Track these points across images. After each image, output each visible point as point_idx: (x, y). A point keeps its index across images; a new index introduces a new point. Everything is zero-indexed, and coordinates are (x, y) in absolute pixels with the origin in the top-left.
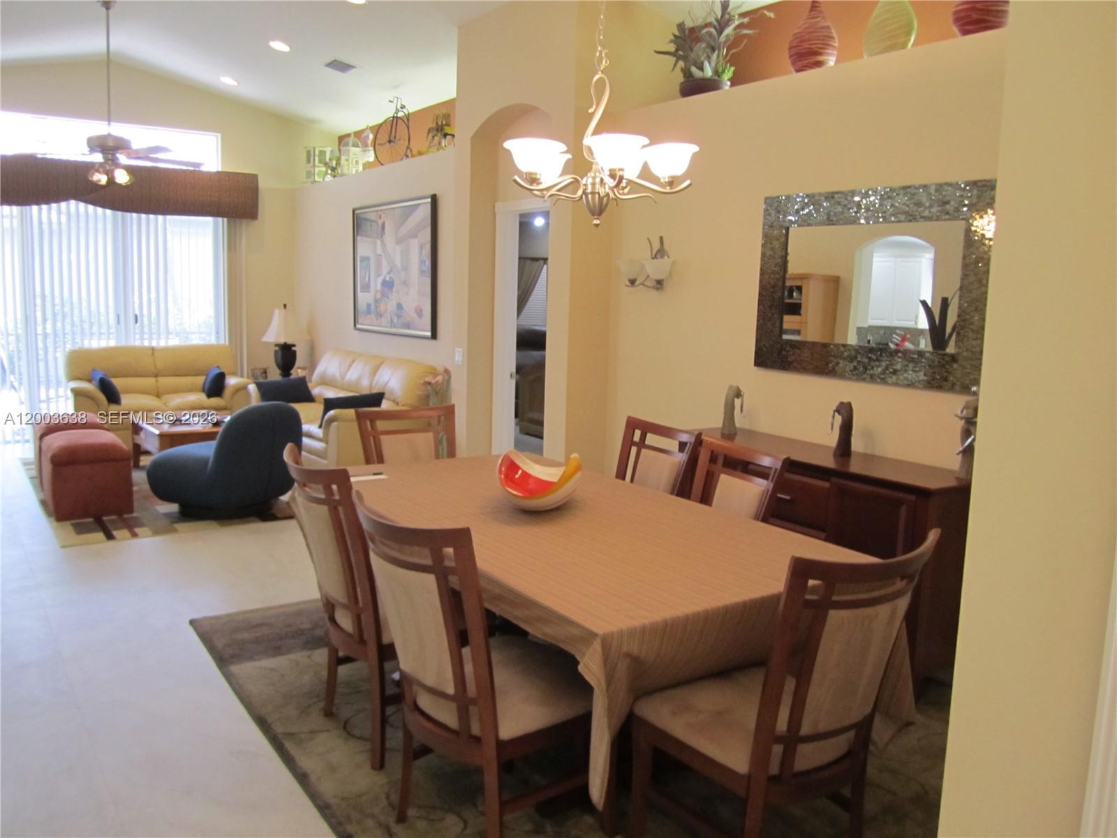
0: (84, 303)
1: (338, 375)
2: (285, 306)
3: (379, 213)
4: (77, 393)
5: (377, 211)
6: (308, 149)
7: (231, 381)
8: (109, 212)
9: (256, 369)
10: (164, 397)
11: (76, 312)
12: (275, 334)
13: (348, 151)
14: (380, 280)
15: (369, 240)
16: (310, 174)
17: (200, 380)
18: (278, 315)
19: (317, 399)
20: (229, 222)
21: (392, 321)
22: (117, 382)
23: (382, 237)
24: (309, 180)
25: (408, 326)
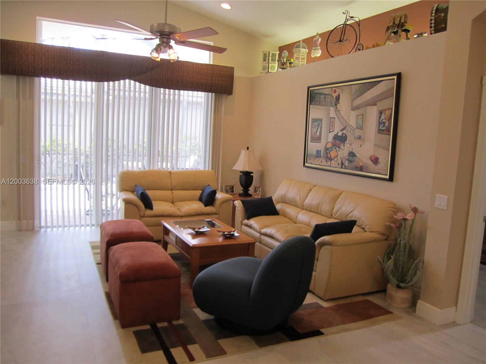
0: (120, 140)
1: (298, 198)
2: (248, 148)
3: (334, 89)
4: (127, 202)
5: (332, 87)
6: (265, 53)
7: (219, 196)
8: (147, 87)
9: (227, 186)
10: (176, 203)
11: (115, 144)
12: (241, 165)
13: (299, 51)
14: (331, 135)
15: (324, 107)
16: (266, 68)
17: (198, 193)
18: (243, 153)
19: (280, 213)
20: (216, 96)
21: (342, 164)
22: (150, 193)
23: (336, 105)
24: (265, 71)
25: (361, 169)
